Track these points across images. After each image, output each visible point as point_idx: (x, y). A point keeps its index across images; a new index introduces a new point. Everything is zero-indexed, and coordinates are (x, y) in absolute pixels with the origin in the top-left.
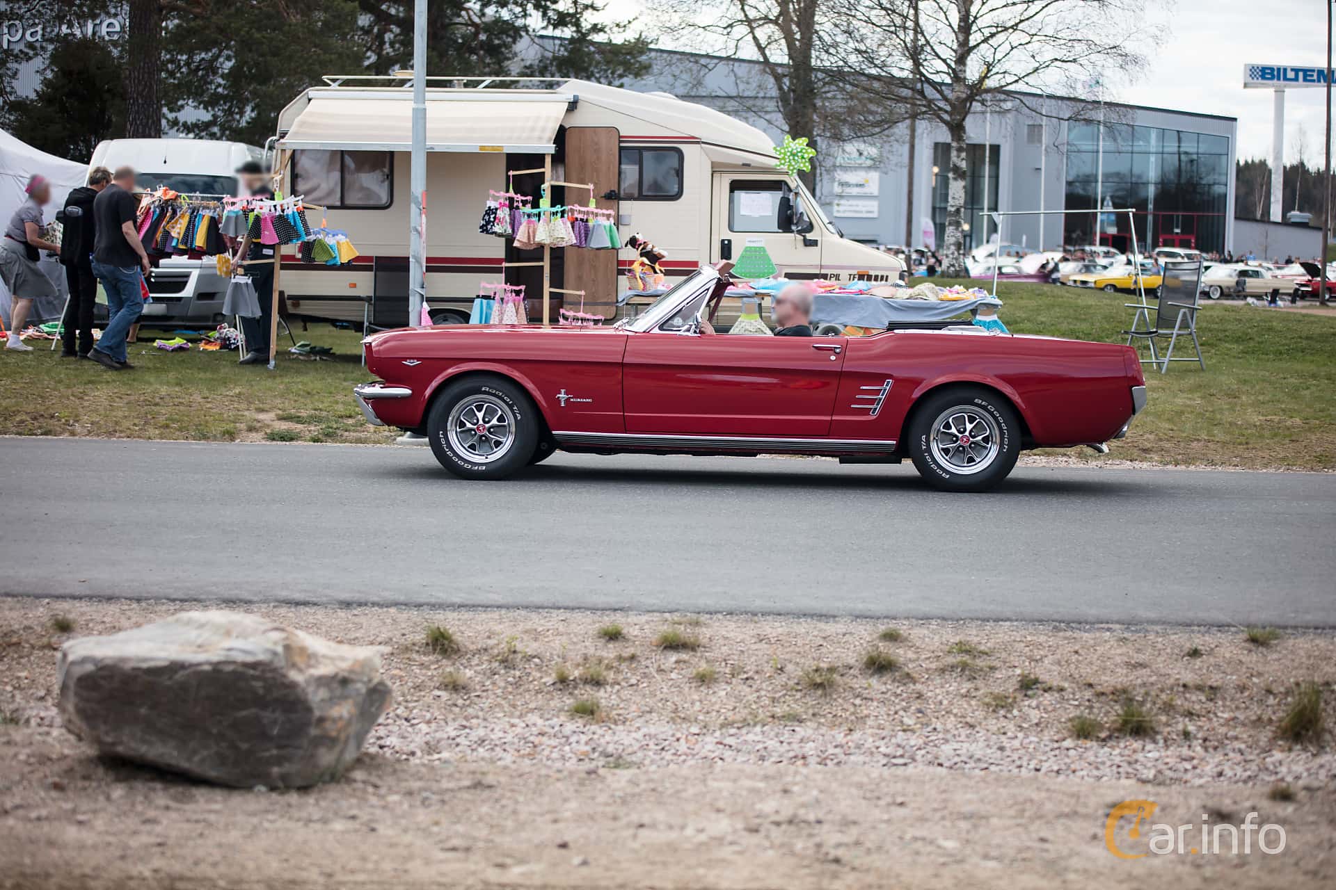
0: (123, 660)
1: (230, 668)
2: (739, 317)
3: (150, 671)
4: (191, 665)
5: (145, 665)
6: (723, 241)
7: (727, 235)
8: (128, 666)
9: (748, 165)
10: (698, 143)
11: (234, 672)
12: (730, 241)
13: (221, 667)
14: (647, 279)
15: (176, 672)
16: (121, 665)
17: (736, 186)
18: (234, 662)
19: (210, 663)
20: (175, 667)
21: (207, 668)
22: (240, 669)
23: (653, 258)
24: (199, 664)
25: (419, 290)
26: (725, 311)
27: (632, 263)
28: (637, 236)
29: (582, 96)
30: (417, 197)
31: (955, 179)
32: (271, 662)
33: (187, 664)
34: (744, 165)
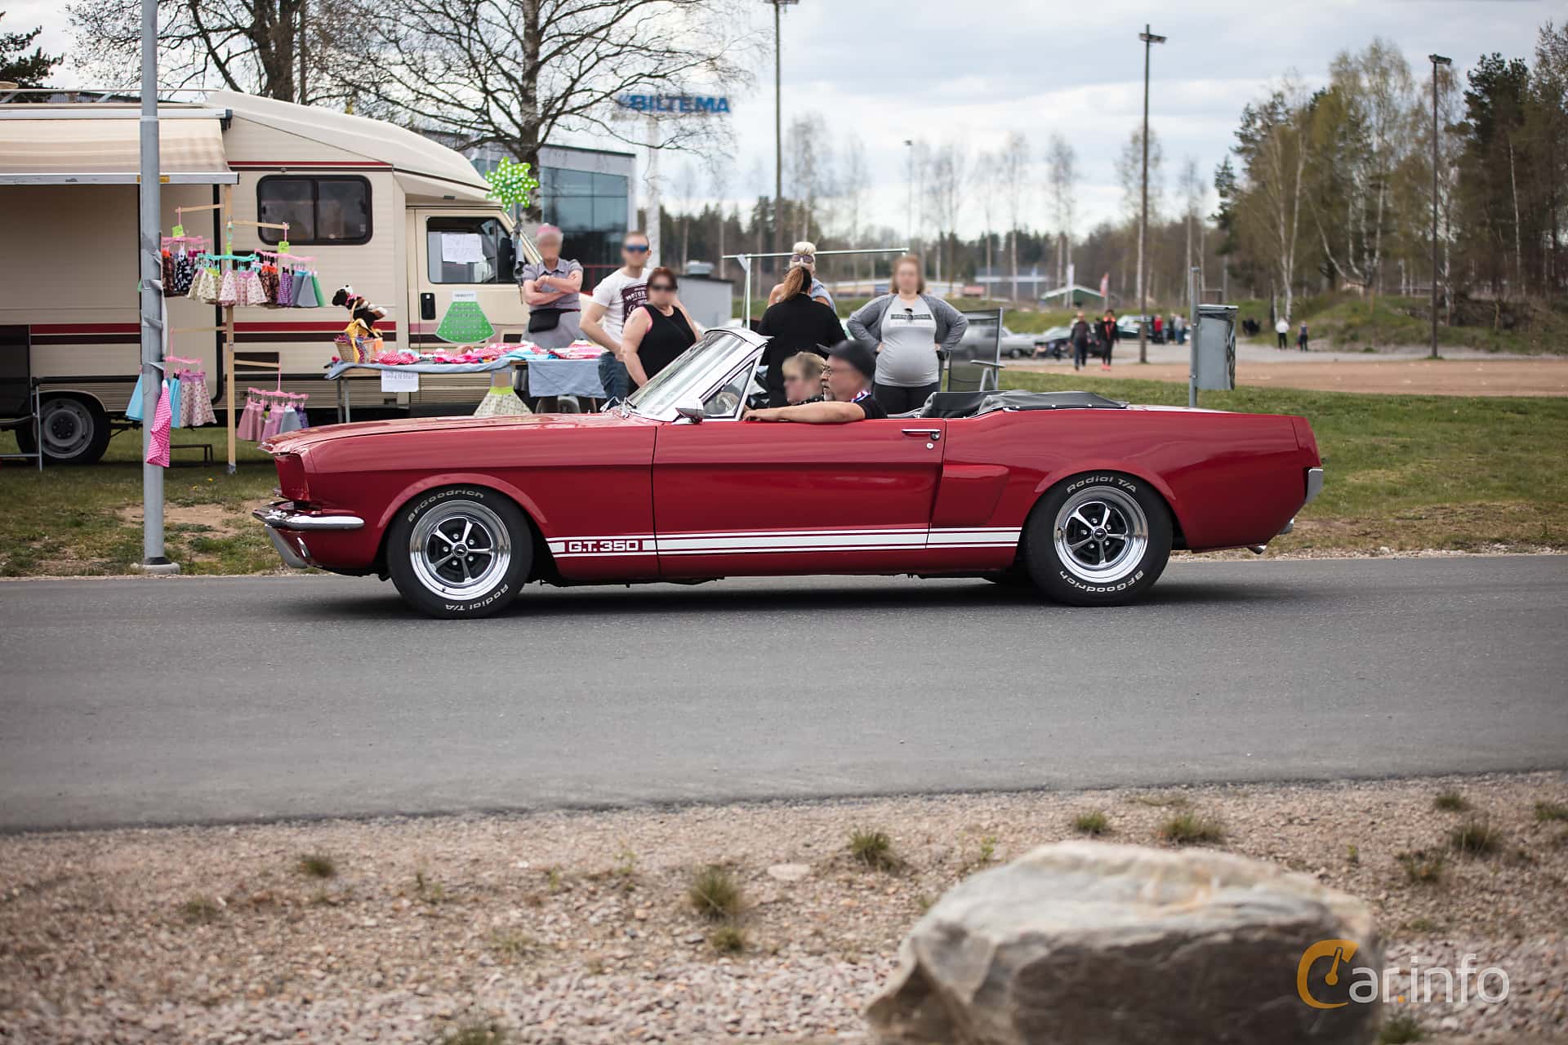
0: (1092, 935)
1: (1258, 936)
2: (488, 391)
3: (1136, 950)
4: (1198, 936)
5: (1127, 941)
6: (423, 295)
7: (429, 288)
8: (1102, 944)
9: (452, 198)
10: (389, 170)
11: (1264, 942)
12: (432, 295)
13: (1245, 934)
14: (366, 346)
15: (1175, 948)
16: (1088, 943)
17: (435, 225)
18: (1263, 926)
19: (1228, 931)
20: (1174, 941)
21: (1223, 938)
22: (1274, 936)
23: (370, 317)
24: (1211, 933)
25: (157, 365)
26: (430, 385)
27: (345, 325)
28: (347, 290)
29: (236, 110)
30: (150, 241)
31: (529, 220)
32: (1320, 922)
33: (1192, 934)
34: (446, 198)
